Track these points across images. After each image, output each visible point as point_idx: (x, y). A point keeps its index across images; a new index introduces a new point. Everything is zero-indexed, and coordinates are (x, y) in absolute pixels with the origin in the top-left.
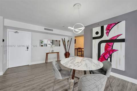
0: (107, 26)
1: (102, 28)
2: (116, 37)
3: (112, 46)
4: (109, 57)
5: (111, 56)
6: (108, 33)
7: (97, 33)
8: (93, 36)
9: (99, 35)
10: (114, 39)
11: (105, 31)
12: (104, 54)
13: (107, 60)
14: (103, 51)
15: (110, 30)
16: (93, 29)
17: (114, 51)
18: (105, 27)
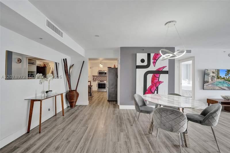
0: (154, 55)
1: (149, 55)
2: (162, 68)
3: (159, 78)
4: (155, 90)
5: (157, 88)
6: (154, 63)
7: (143, 61)
8: (138, 64)
9: (145, 63)
10: (160, 70)
11: (152, 61)
12: (151, 87)
13: (154, 93)
14: (149, 84)
15: (157, 60)
16: (138, 54)
17: (160, 82)
18: (152, 55)
